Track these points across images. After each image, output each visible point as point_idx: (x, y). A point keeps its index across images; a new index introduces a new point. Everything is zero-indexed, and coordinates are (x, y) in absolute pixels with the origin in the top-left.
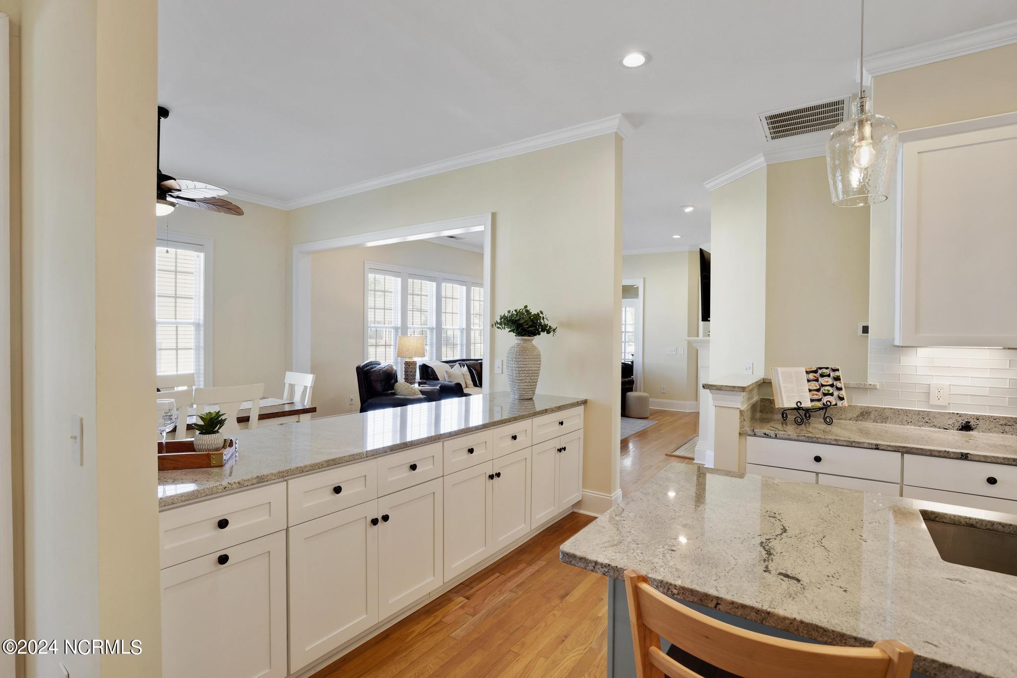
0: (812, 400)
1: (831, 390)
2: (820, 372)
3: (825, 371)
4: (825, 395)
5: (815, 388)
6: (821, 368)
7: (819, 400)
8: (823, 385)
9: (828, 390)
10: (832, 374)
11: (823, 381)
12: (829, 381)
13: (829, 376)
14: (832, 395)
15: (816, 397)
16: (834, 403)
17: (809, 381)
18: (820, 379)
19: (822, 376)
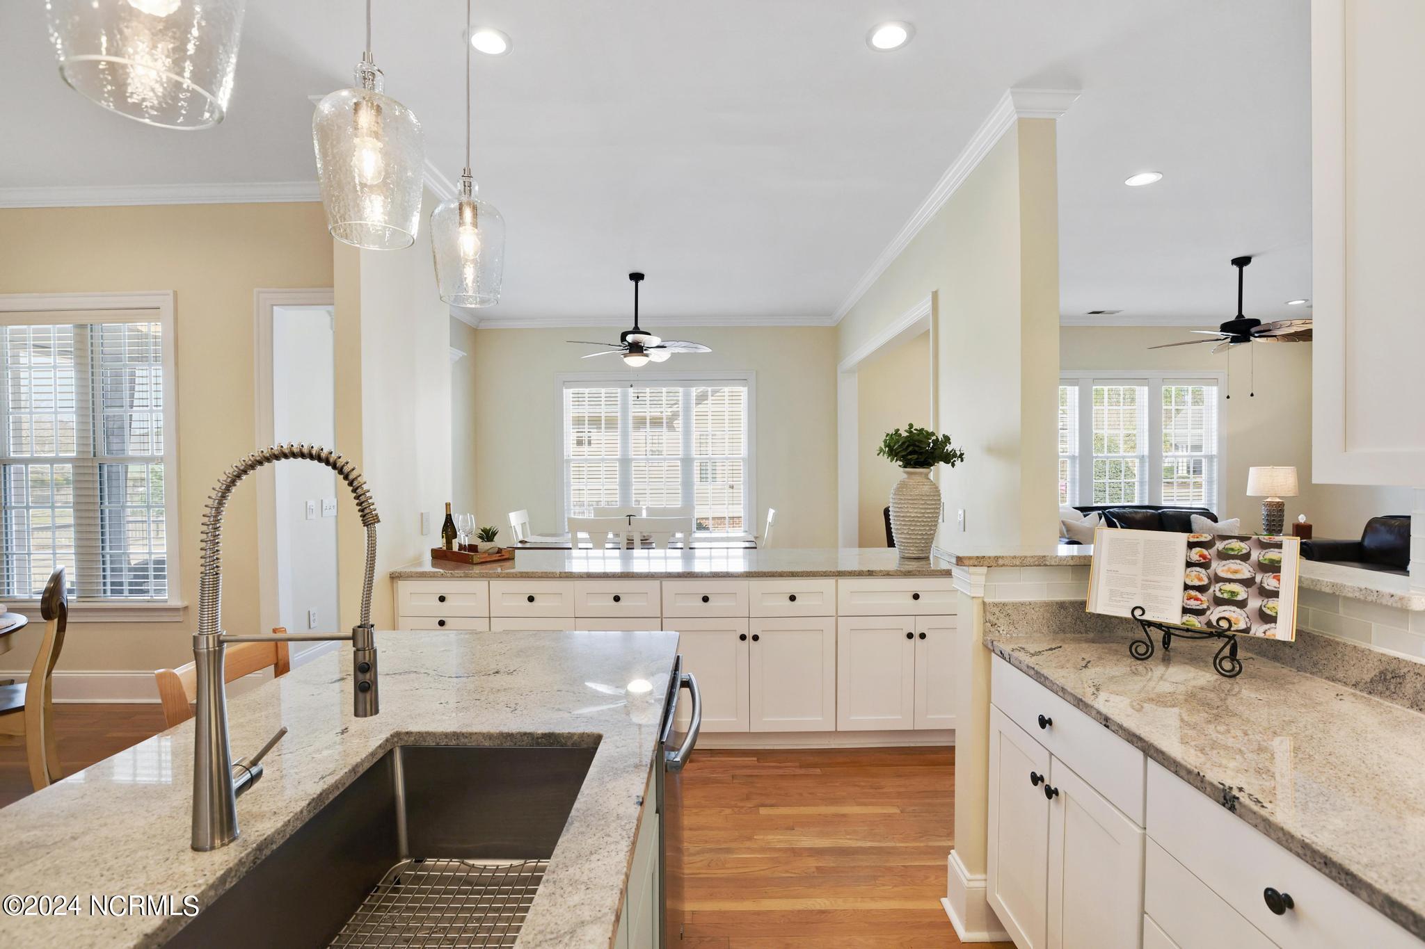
0: (1185, 611)
1: (1242, 593)
2: (1220, 545)
3: (1235, 544)
4: (1219, 602)
5: (1197, 583)
6: (1224, 538)
7: (1199, 613)
8: (1218, 579)
9: (1233, 593)
10: (1256, 555)
11: (1220, 568)
12: (1245, 571)
13: (1245, 557)
14: (1242, 604)
15: (1193, 604)
16: (1242, 626)
17: (1189, 564)
18: (1214, 564)
19: (1224, 556)
